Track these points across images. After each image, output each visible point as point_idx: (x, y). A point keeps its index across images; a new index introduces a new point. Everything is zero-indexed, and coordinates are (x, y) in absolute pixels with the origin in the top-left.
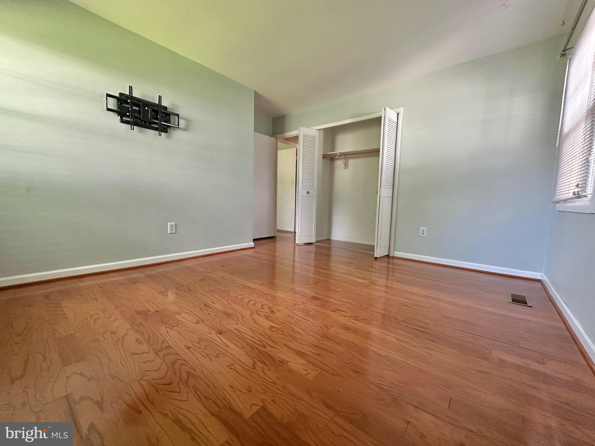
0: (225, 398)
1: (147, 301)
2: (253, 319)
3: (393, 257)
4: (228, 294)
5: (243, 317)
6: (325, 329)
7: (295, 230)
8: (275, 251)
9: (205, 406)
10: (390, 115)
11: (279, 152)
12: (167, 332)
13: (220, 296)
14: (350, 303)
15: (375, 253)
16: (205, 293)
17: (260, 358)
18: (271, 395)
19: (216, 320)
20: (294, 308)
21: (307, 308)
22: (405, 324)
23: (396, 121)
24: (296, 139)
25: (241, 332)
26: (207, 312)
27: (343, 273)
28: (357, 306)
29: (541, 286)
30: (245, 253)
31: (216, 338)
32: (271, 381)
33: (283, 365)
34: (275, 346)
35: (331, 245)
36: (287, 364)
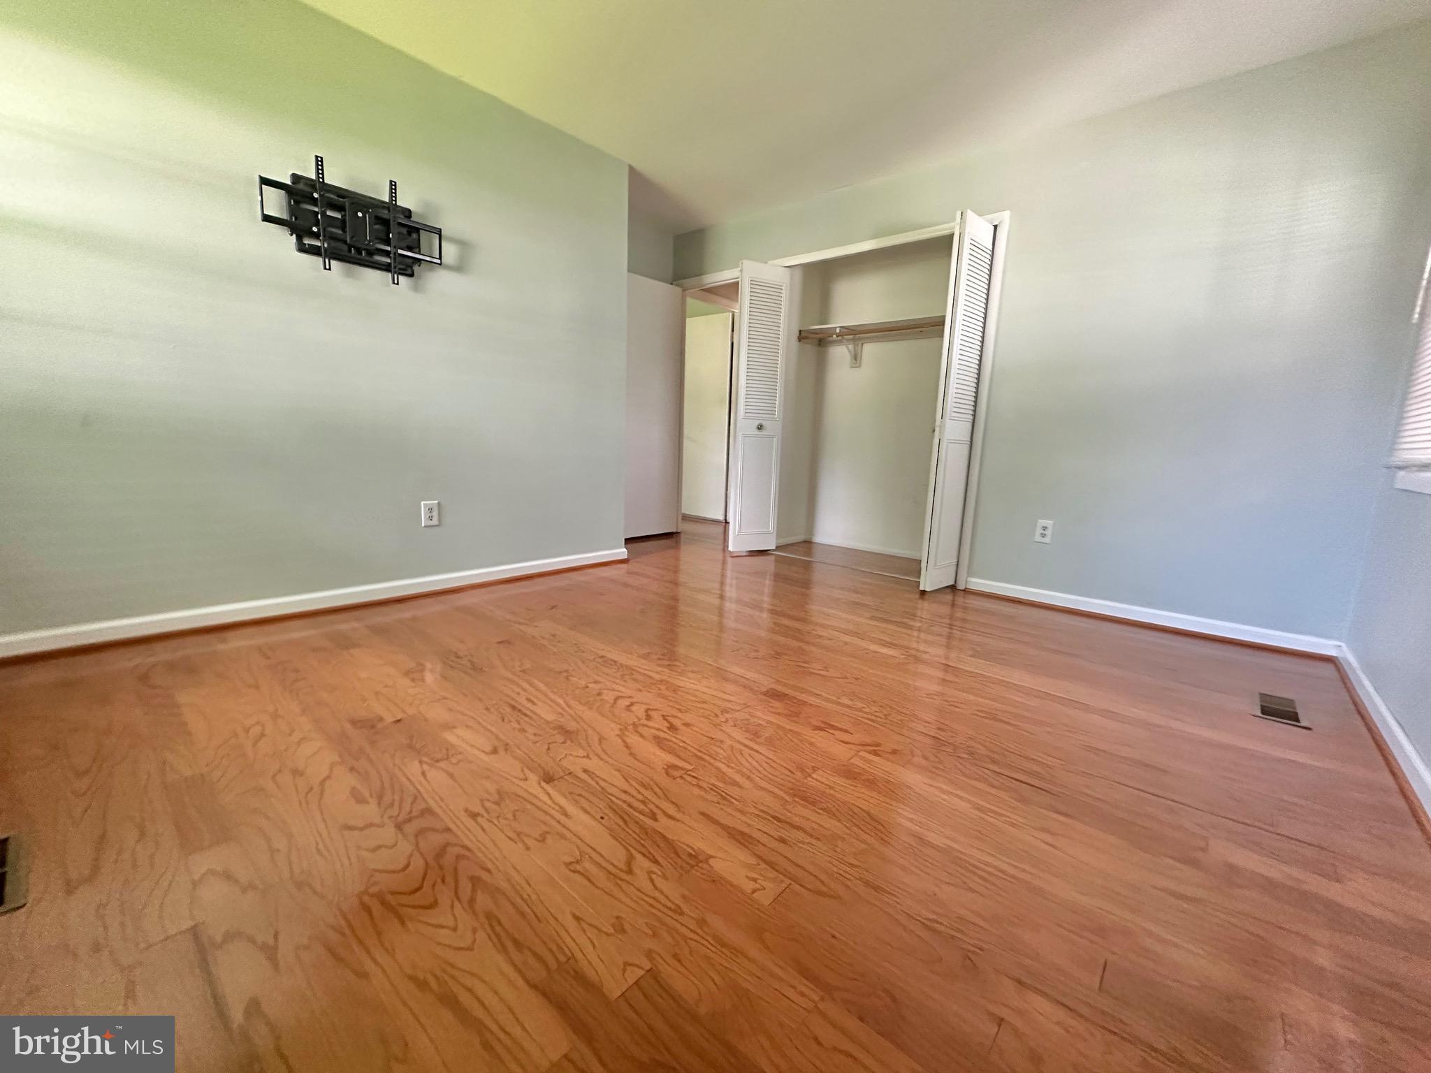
0: (563, 945)
1: (377, 693)
2: (627, 747)
3: (966, 591)
4: (567, 678)
5: (601, 739)
6: (799, 775)
7: (726, 516)
8: (676, 571)
9: (515, 966)
10: (977, 230)
11: (690, 322)
12: (423, 774)
13: (547, 684)
14: (860, 710)
15: (922, 580)
16: (510, 676)
17: (643, 846)
18: (669, 939)
19: (538, 745)
20: (723, 720)
21: (756, 720)
22: (996, 768)
23: (991, 248)
24: (732, 290)
25: (597, 779)
26: (517, 726)
27: (840, 630)
28: (875, 716)
29: (1335, 673)
30: (604, 574)
31: (536, 790)
32: (669, 904)
33: (697, 866)
34: (678, 816)
35: (811, 557)
36: (706, 861)
